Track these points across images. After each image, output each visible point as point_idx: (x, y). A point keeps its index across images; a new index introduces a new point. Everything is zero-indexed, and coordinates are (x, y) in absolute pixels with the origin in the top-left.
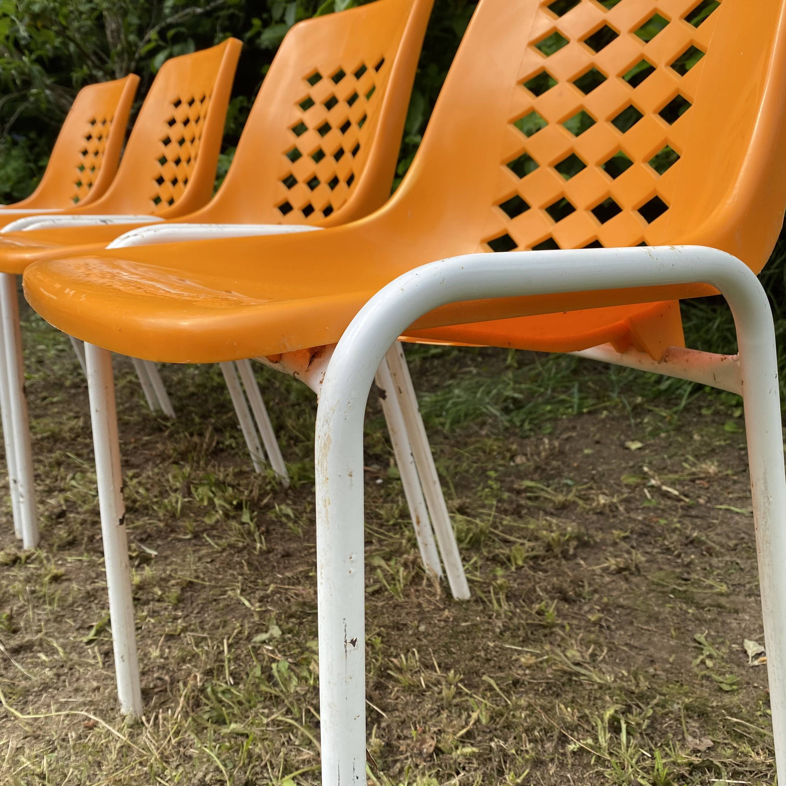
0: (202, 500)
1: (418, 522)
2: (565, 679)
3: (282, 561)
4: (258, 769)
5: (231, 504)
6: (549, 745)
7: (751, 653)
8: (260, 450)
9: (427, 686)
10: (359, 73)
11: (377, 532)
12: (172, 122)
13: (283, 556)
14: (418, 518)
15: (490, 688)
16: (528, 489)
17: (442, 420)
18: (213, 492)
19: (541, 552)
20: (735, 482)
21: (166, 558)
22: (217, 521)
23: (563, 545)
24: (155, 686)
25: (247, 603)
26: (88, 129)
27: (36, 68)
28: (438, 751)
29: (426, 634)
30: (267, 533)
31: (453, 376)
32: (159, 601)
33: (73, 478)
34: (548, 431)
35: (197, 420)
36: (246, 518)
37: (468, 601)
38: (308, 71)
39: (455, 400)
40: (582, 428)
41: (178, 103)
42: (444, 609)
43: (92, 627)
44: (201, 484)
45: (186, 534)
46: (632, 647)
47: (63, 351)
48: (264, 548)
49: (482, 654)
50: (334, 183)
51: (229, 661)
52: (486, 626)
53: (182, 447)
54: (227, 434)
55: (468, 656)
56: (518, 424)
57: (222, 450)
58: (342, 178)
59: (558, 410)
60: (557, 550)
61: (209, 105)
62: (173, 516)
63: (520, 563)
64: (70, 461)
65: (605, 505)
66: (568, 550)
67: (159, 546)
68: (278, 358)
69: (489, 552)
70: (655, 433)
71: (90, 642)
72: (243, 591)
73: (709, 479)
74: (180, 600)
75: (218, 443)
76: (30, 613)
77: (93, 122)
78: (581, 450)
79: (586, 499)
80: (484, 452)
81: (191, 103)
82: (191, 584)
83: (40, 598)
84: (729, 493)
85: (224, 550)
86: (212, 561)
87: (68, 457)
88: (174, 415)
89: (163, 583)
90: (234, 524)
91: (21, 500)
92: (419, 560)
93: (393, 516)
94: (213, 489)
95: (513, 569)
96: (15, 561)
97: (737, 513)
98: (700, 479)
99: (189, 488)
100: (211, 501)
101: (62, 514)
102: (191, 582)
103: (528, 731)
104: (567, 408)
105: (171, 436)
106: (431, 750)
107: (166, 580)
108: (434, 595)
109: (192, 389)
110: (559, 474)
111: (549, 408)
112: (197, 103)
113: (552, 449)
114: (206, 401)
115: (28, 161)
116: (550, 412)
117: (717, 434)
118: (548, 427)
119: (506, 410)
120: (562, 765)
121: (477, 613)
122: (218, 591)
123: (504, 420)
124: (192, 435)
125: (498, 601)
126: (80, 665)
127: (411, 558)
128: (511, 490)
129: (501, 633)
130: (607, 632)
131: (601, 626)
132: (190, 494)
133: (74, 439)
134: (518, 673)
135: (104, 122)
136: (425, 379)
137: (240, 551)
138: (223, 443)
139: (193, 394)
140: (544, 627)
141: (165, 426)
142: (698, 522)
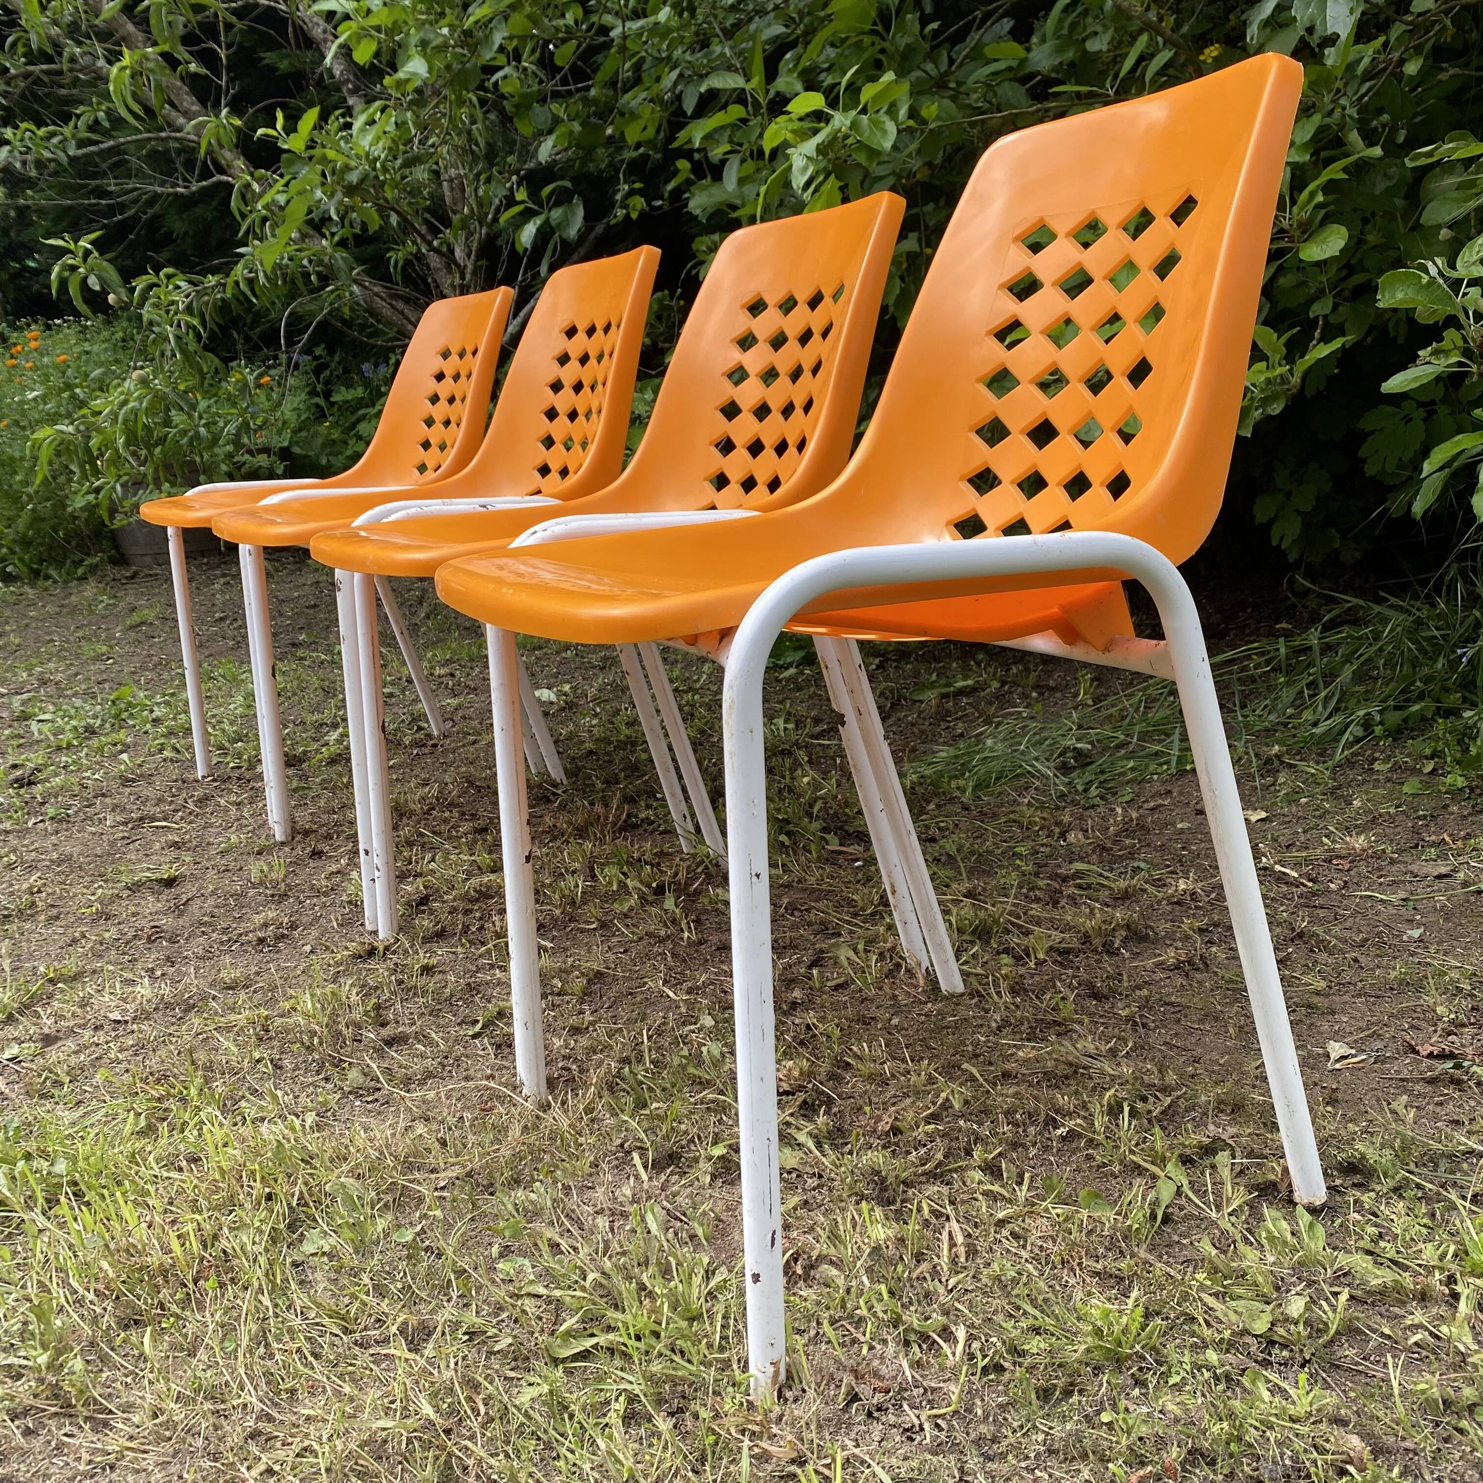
0: (610, 883)
1: (894, 892)
2: (1070, 1071)
3: (718, 953)
4: (684, 1142)
5: (649, 886)
6: (1032, 1130)
7: (1334, 1056)
8: (689, 819)
9: (893, 1075)
10: (815, 302)
11: (848, 923)
12: (563, 359)
13: (718, 949)
14: (893, 886)
15: (973, 1079)
16: (1078, 874)
17: (961, 782)
18: (624, 874)
19: (1075, 944)
20: (1393, 862)
21: (565, 949)
22: (631, 909)
23: (1107, 935)
24: (560, 1076)
25: (671, 994)
26: (438, 364)
27: (340, 255)
28: (896, 1130)
29: (899, 1028)
30: (697, 921)
31: (988, 722)
32: (559, 994)
33: (433, 860)
34: (1127, 798)
35: (599, 785)
36: (669, 903)
37: (962, 995)
38: (749, 297)
39: (987, 754)
40: (1181, 793)
41: (571, 332)
42: (926, 1003)
43: (477, 1021)
44: (607, 864)
45: (588, 923)
46: (1172, 1047)
47: (391, 695)
48: (694, 938)
49: (970, 1048)
50: (781, 448)
51: (650, 1050)
52: (980, 1022)
53: (579, 820)
54: (643, 803)
55: (952, 1051)
56: (1080, 788)
57: (635, 826)
58: (792, 441)
59: (1147, 767)
60: (1097, 941)
61: (617, 337)
62: (573, 903)
63: (1041, 956)
64: (426, 839)
65: (1185, 891)
66: (1113, 942)
67: (554, 937)
68: (693, 640)
69: (1001, 943)
70: (1292, 799)
71: (475, 1036)
72: (665, 982)
73: (1354, 858)
74: (586, 993)
75: (629, 816)
76: (398, 1006)
77: (446, 355)
78: (1174, 824)
79: (1160, 884)
80: (1021, 827)
81: (591, 331)
82: (599, 975)
83: (409, 990)
84: (1381, 877)
85: (641, 939)
86: (626, 951)
87: (422, 835)
88: (565, 782)
89: (564, 975)
90: (654, 910)
91: (377, 874)
92: (899, 948)
93: (872, 902)
94: (625, 869)
95: (1032, 965)
96: (371, 952)
97: (1382, 900)
98: (1338, 857)
99: (592, 869)
100: (622, 885)
101: (424, 901)
102: (598, 972)
103: (1009, 1113)
104: (1161, 765)
105: (563, 807)
106: (888, 1128)
107: (568, 972)
108: (916, 987)
109: (589, 745)
110: (1131, 856)
111: (1131, 764)
112: (599, 332)
113: (1127, 821)
114: (610, 762)
115: (313, 393)
116: (1132, 769)
117: (1387, 798)
118: (1127, 794)
119: (1064, 769)
120: (1046, 1149)
121: (968, 1007)
122: (633, 984)
123: (1061, 784)
124: (592, 804)
125: (999, 993)
126: (467, 1056)
127: (889, 945)
128: (1054, 876)
129: (999, 1028)
130: (1142, 1031)
131: (1135, 1024)
132: (593, 877)
133: (428, 812)
134: (1011, 1066)
135: (461, 355)
136: (943, 725)
137: (662, 941)
138: (636, 817)
139: (591, 752)
140: (1059, 1024)
141: (554, 794)
142: (1322, 913)
